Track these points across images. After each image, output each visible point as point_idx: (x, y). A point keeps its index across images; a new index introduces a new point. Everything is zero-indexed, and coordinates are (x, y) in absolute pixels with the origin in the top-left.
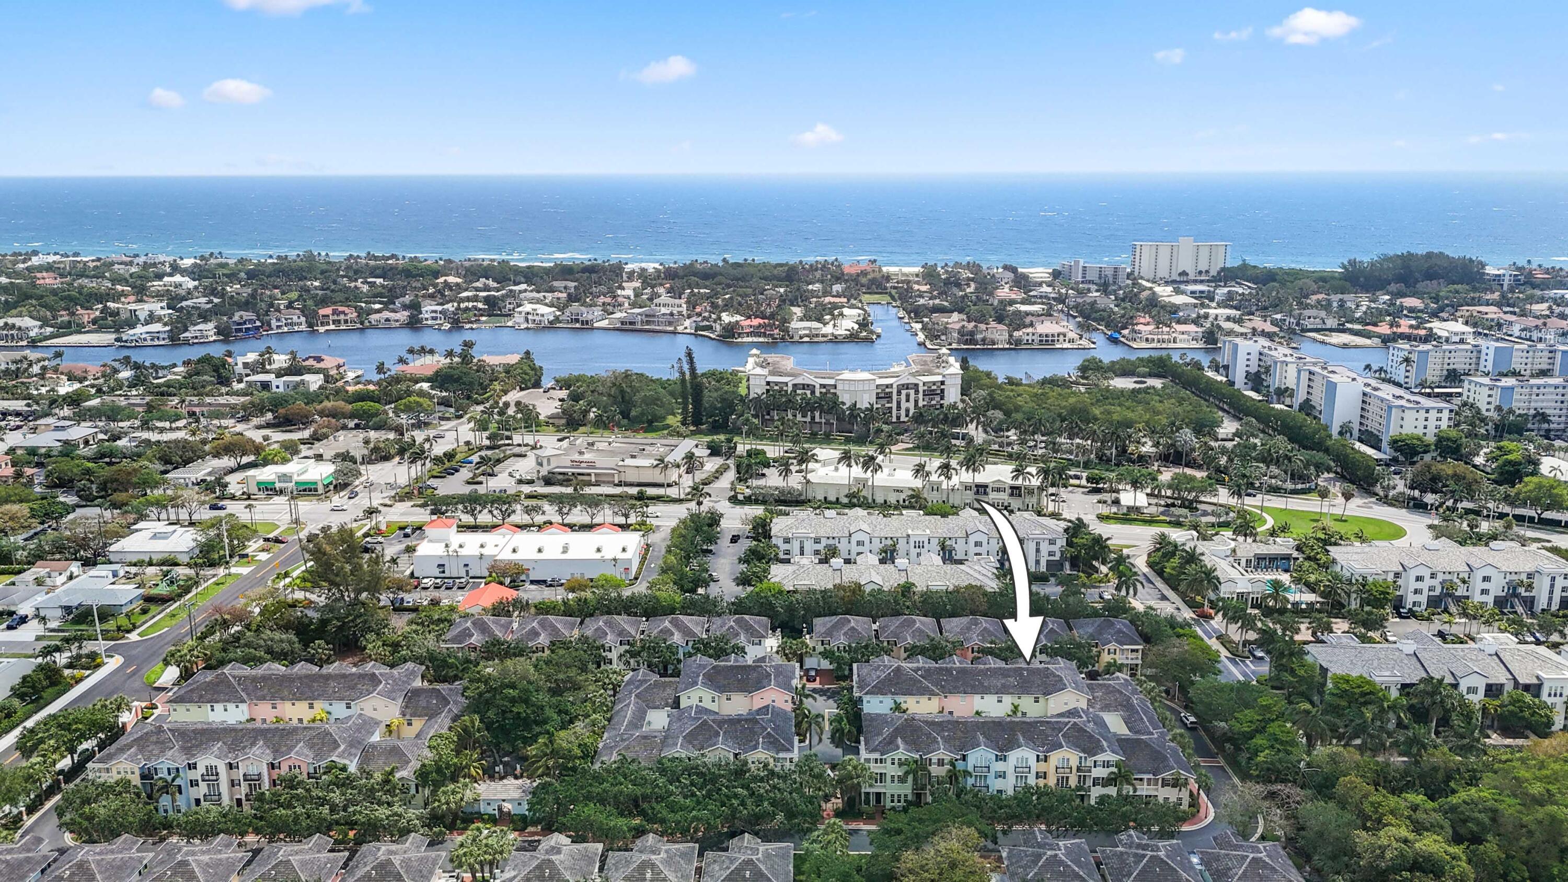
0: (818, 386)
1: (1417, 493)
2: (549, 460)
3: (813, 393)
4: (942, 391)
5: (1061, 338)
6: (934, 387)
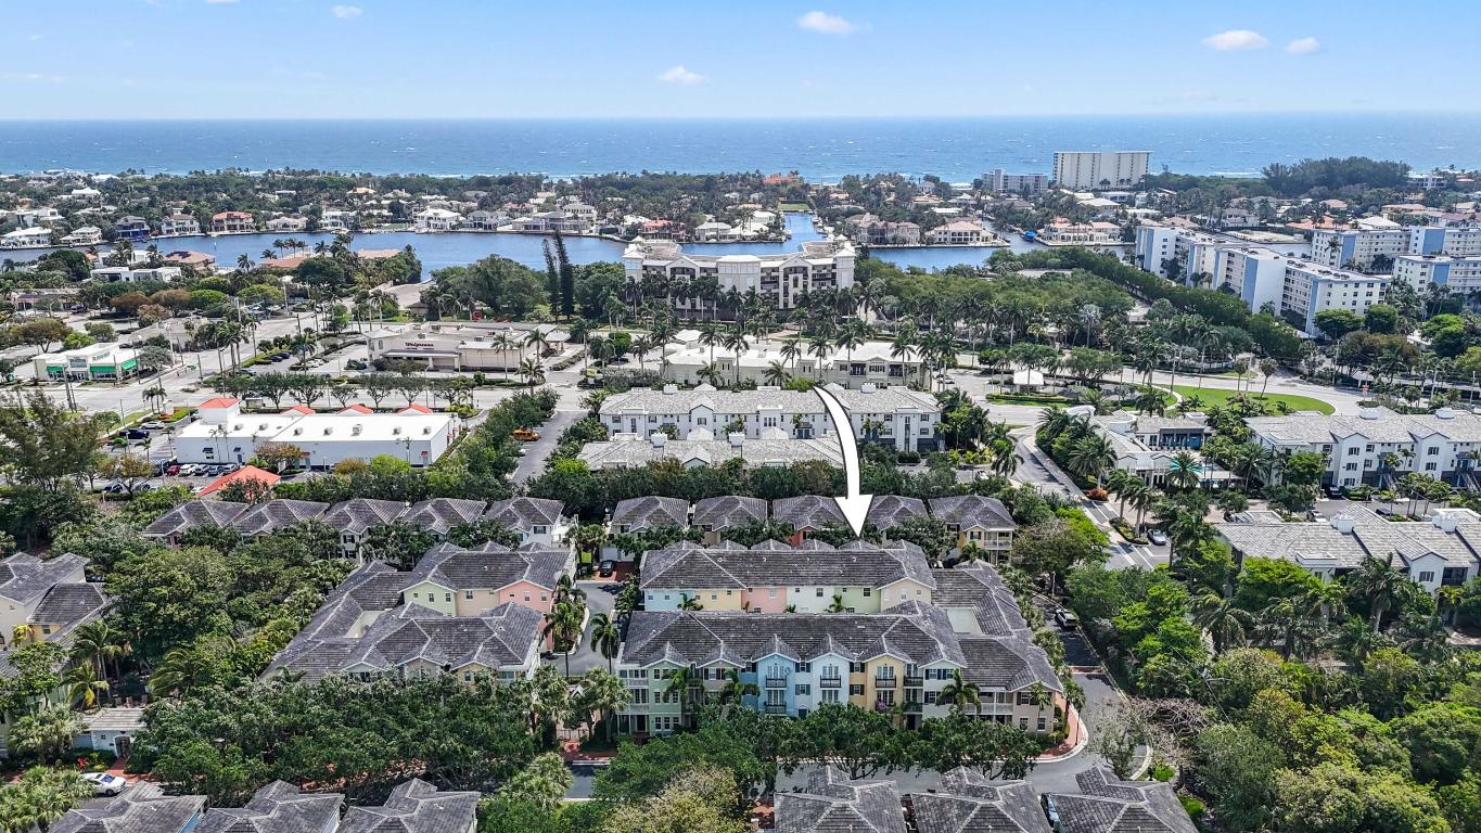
0: (698, 270)
1: (1345, 370)
2: (380, 344)
3: (693, 277)
4: (834, 275)
5: (975, 235)
6: (824, 271)
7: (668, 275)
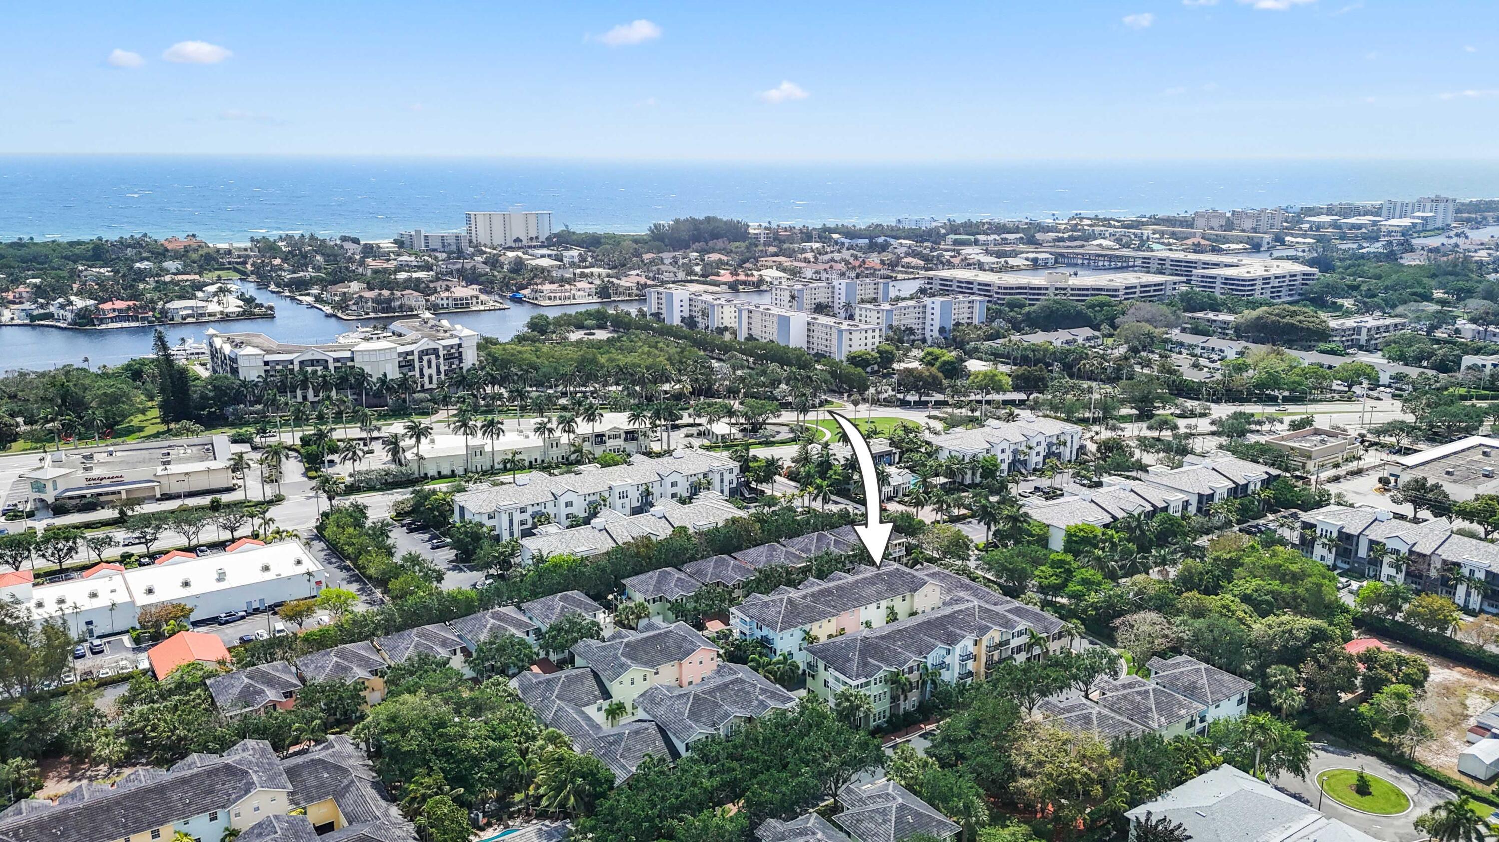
0: (331, 361)
2: (55, 482)
4: (460, 354)
5: (474, 300)
6: (453, 351)
7: (297, 368)
